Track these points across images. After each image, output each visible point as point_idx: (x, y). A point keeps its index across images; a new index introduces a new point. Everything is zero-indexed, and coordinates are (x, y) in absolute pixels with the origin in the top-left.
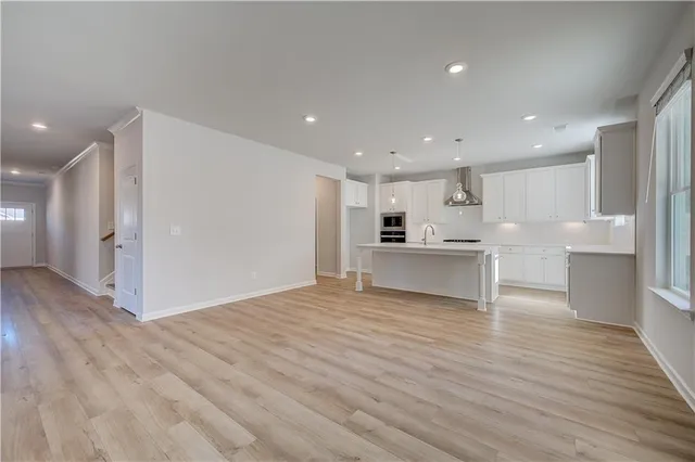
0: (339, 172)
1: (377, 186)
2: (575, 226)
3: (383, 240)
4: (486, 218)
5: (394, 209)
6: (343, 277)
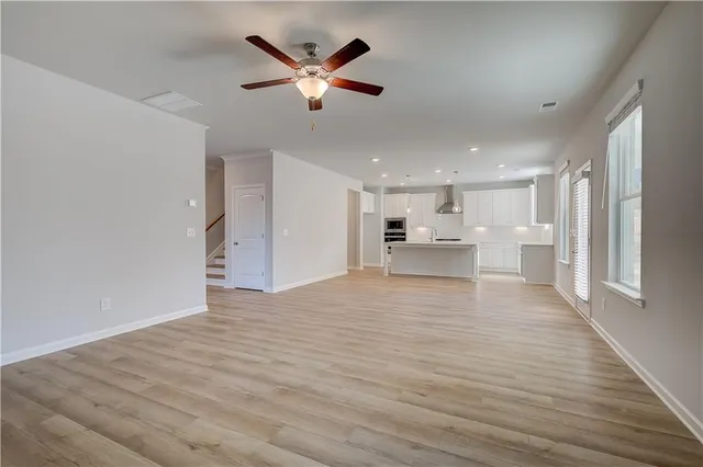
0: (358, 186)
1: (382, 196)
2: (522, 229)
3: (386, 240)
4: (465, 224)
5: (396, 215)
6: (362, 268)
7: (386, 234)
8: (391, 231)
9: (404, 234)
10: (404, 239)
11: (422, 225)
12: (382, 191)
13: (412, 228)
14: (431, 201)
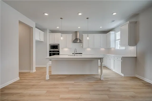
1: (48, 33)
3: (50, 54)
4: (84, 47)
5: (55, 43)
6: (34, 71)
7: (50, 51)
8: (52, 50)
9: (59, 51)
10: (59, 54)
11: (66, 47)
12: (48, 31)
13: (62, 49)
14: (70, 37)
